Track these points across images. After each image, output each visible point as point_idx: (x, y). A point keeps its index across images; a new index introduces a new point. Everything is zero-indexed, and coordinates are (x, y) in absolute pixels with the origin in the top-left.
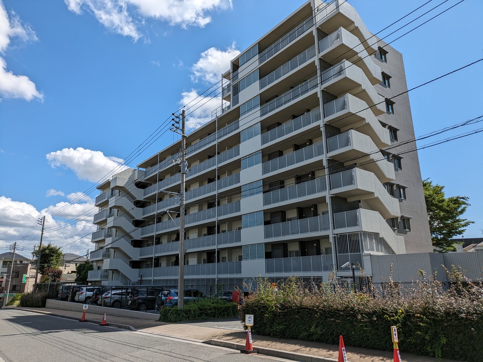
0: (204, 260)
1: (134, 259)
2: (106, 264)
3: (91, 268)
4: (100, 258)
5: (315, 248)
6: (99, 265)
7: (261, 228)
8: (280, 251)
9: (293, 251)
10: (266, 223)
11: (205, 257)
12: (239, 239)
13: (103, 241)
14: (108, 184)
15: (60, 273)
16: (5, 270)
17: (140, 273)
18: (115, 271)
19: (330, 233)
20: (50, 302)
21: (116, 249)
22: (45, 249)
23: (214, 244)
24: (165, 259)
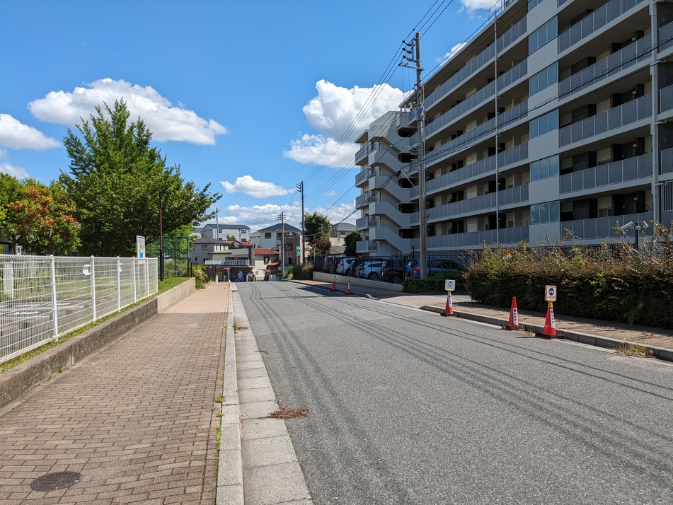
0: (486, 225)
1: (404, 227)
2: (372, 234)
3: (359, 239)
4: (366, 227)
5: (635, 204)
6: (367, 235)
7: (555, 180)
8: (585, 210)
9: (605, 210)
10: (562, 172)
11: (487, 222)
12: (526, 197)
13: (367, 206)
14: (365, 135)
15: (329, 245)
16: (279, 242)
17: (411, 244)
18: (383, 241)
19: (653, 180)
20: (316, 274)
21: (382, 216)
22: (311, 219)
23: (494, 205)
24: (440, 226)
